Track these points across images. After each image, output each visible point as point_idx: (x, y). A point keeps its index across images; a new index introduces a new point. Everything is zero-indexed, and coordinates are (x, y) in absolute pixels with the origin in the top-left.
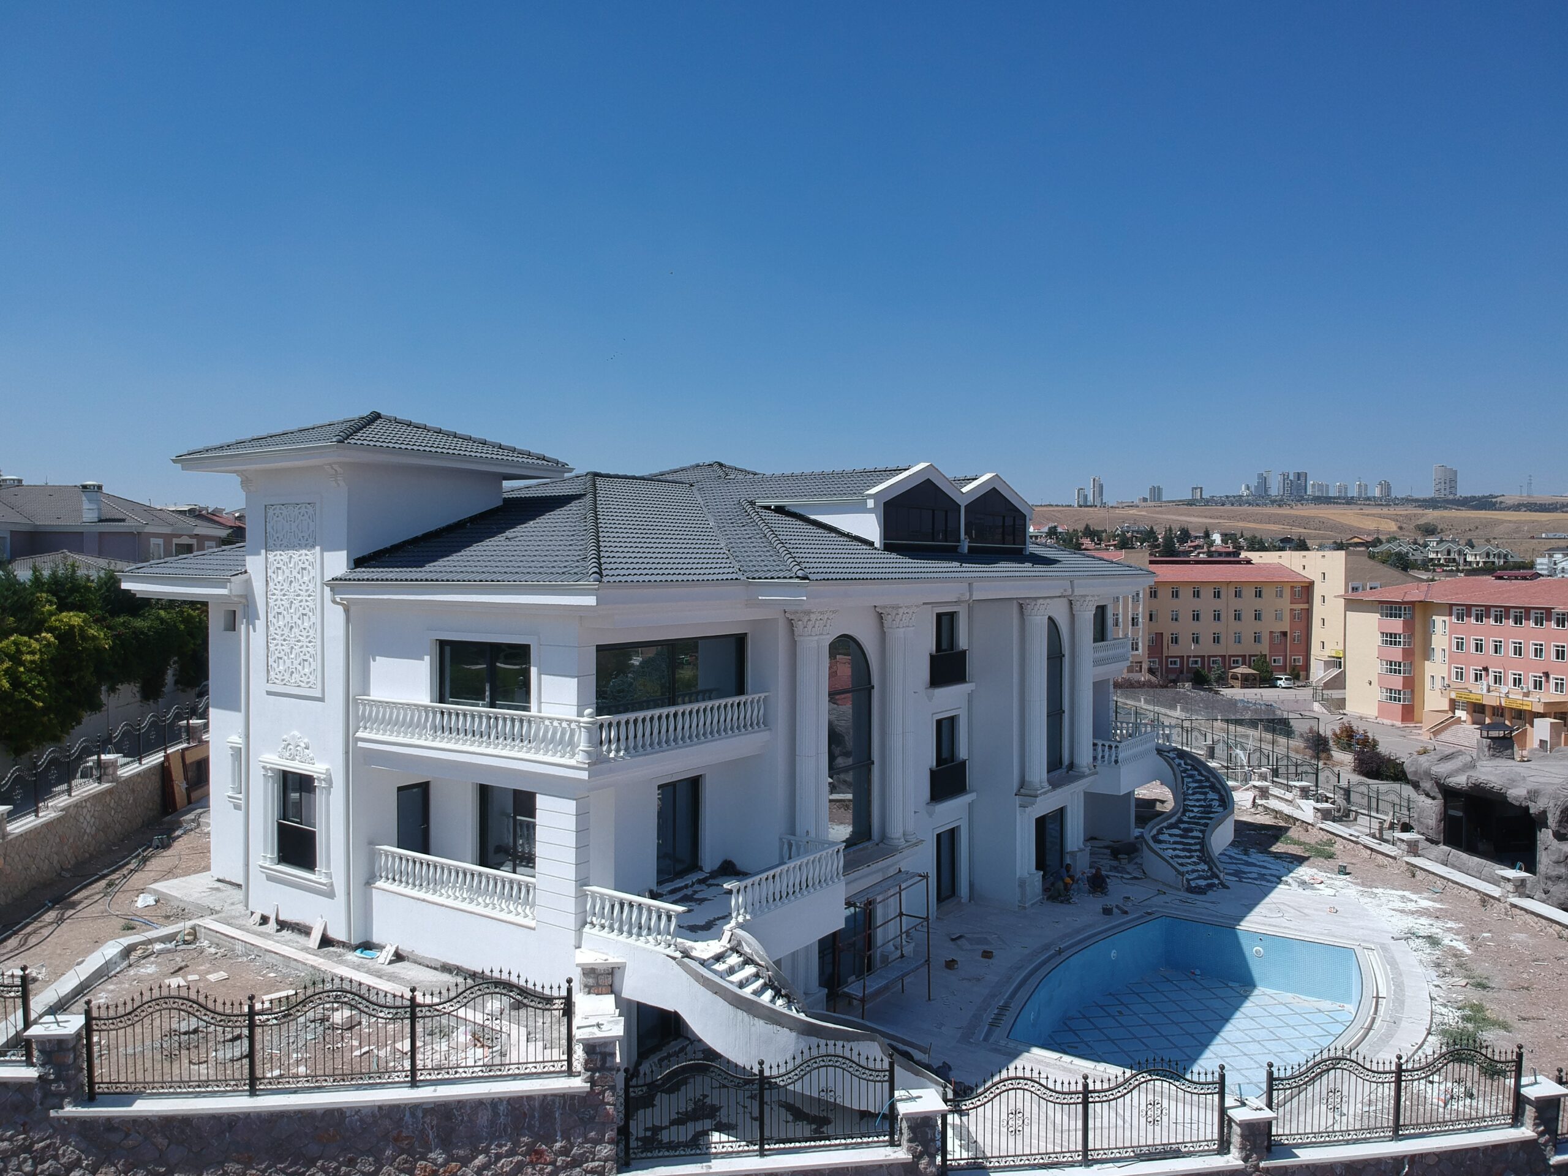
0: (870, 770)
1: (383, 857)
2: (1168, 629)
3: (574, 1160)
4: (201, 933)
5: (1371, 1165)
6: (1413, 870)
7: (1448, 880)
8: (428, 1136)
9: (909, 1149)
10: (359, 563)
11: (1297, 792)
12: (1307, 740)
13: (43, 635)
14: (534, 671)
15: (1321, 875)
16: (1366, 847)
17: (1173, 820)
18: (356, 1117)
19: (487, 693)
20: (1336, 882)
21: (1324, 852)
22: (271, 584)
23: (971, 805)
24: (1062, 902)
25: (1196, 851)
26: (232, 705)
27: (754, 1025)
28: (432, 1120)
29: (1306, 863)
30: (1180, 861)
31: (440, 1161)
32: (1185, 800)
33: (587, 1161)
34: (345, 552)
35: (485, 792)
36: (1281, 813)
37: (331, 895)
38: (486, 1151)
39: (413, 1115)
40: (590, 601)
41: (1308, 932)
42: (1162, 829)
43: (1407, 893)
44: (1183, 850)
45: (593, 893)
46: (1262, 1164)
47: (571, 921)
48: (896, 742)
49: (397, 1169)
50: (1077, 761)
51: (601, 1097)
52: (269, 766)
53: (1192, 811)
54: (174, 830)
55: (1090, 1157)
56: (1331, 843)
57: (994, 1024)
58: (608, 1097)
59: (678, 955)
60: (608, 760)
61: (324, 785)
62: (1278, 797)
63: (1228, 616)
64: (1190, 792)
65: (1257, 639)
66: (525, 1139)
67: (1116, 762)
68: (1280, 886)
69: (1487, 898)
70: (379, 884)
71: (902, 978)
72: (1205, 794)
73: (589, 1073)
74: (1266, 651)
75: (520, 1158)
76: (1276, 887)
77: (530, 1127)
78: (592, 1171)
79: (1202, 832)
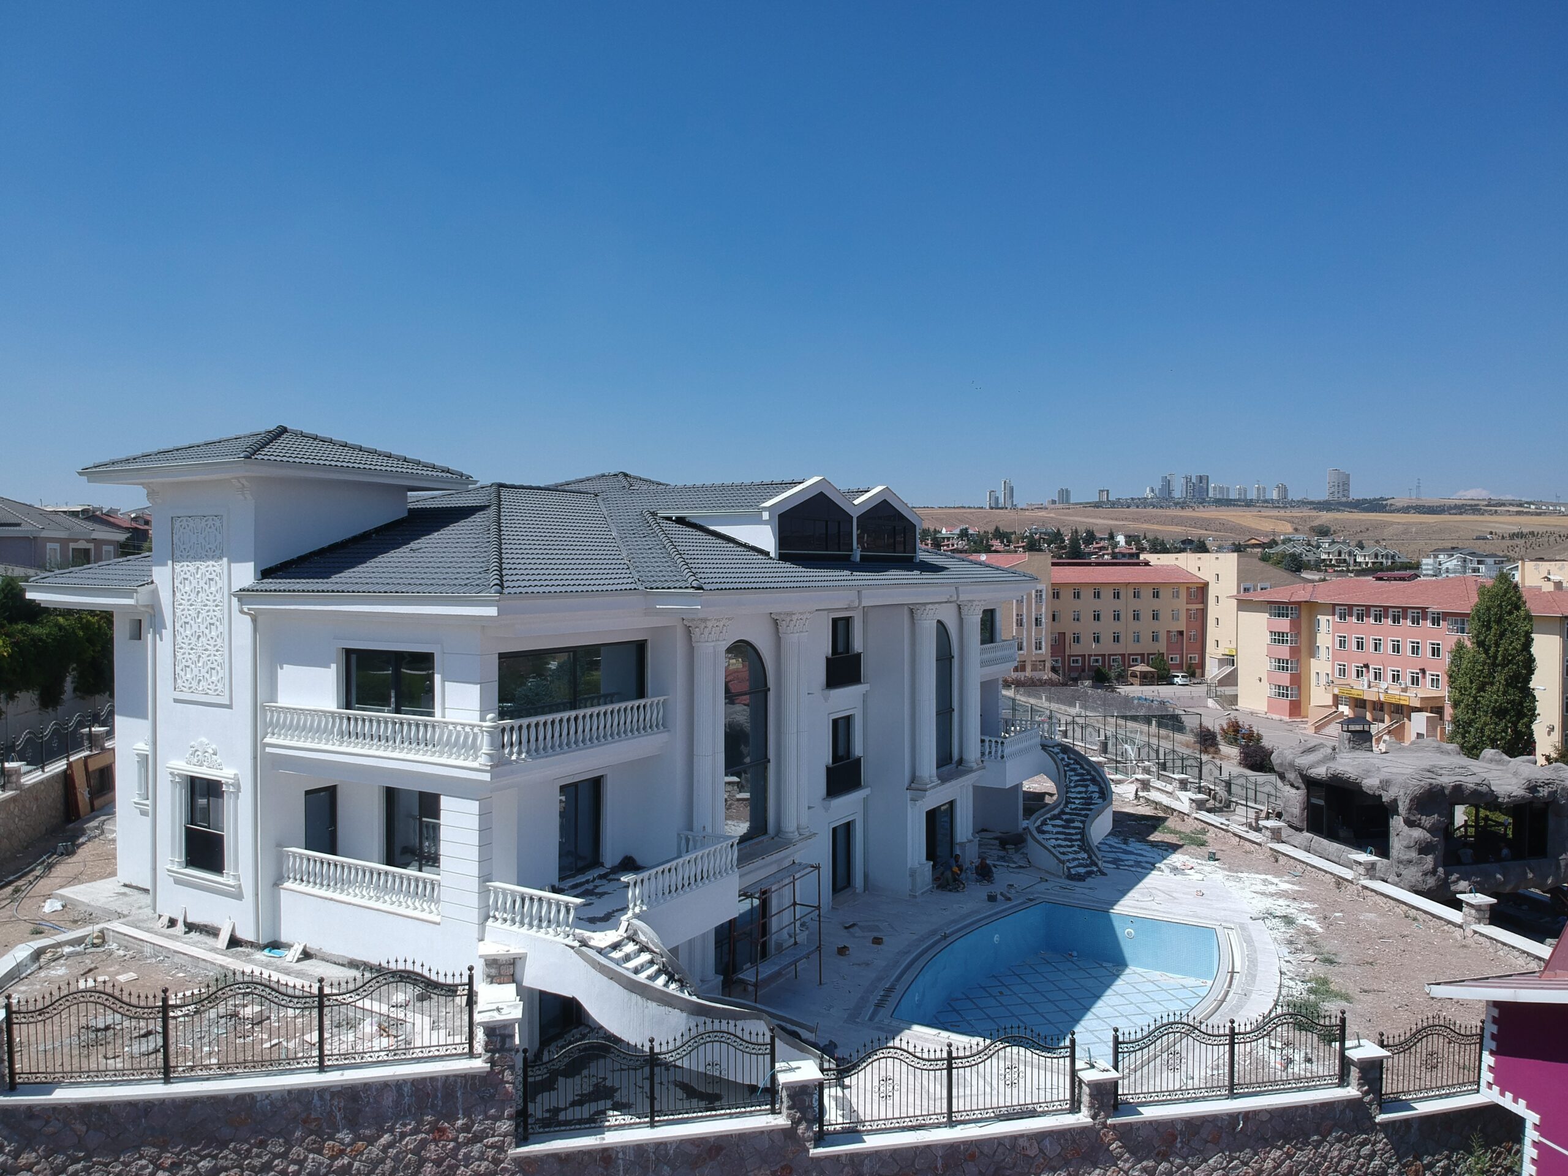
0: (766, 768)
1: (291, 859)
2: (1069, 627)
3: (475, 1136)
4: (109, 936)
5: (1208, 1121)
6: (1276, 855)
7: (1307, 864)
8: (335, 1117)
9: (788, 1116)
10: (266, 574)
11: (1176, 784)
12: (1196, 735)
14: (437, 678)
15: (1192, 862)
16: (1235, 835)
17: (1056, 812)
18: (267, 1101)
19: (393, 700)
20: (1206, 868)
21: (1197, 841)
22: (178, 594)
23: (865, 800)
24: (950, 891)
25: (1076, 840)
26: (138, 711)
27: (647, 1007)
28: (339, 1102)
29: (1180, 850)
30: (1062, 850)
31: (347, 1140)
32: (1067, 792)
33: (487, 1137)
34: (252, 564)
35: (391, 795)
36: (1160, 804)
37: (239, 896)
38: (391, 1130)
39: (321, 1098)
40: (492, 611)
41: (1174, 914)
42: (1045, 820)
43: (1269, 877)
44: (1065, 840)
45: (495, 888)
46: (1109, 1121)
47: (474, 915)
48: (791, 741)
49: (306, 1149)
50: (964, 757)
51: (500, 1076)
52: (176, 772)
53: (1074, 803)
54: (78, 837)
55: (954, 1119)
56: (1204, 832)
57: (879, 1005)
58: (508, 1076)
59: (576, 944)
60: (511, 762)
61: (232, 789)
62: (1159, 789)
63: (1127, 615)
64: (1072, 784)
65: (1155, 638)
66: (429, 1118)
67: (1002, 757)
68: (1153, 872)
69: (1341, 881)
70: (286, 885)
71: (795, 963)
72: (1087, 786)
73: (489, 1054)
74: (1163, 650)
75: (424, 1135)
76: (1148, 874)
77: (433, 1106)
78: (492, 1146)
79: (1083, 822)
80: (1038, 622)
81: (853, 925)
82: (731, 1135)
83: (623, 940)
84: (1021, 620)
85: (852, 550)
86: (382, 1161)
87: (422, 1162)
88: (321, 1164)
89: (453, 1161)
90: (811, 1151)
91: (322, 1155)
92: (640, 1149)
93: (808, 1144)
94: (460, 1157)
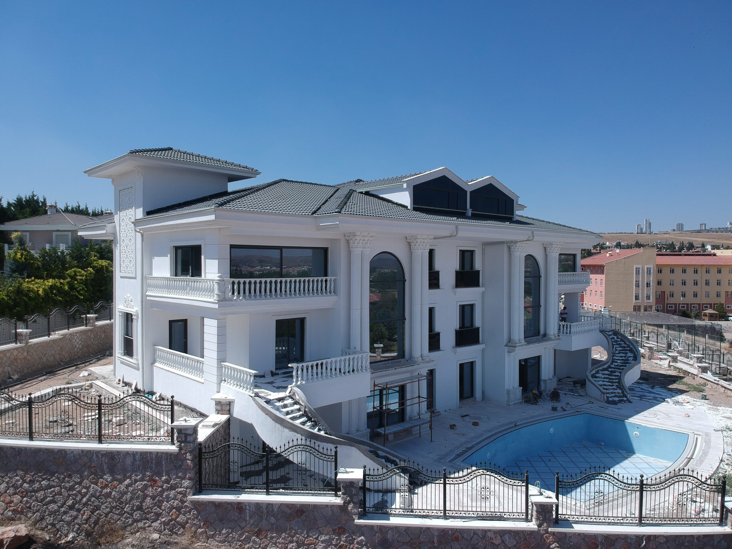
0: (404, 323)
1: (158, 352)
3: (171, 486)
4: (94, 385)
8: (104, 467)
9: (343, 499)
10: (148, 213)
11: (695, 359)
12: (730, 343)
13: (89, 269)
14: (202, 258)
15: (690, 399)
16: (722, 386)
17: (605, 366)
18: (72, 455)
19: (190, 271)
20: (697, 403)
21: (699, 389)
22: (121, 227)
23: (483, 350)
24: (532, 404)
25: (615, 382)
27: (284, 431)
28: (105, 459)
29: (685, 394)
30: (605, 387)
31: (109, 480)
32: (613, 356)
33: (178, 488)
34: (142, 209)
36: (682, 370)
37: (138, 369)
38: (130, 478)
39: (97, 456)
40: (212, 217)
41: (666, 425)
42: (598, 371)
44: (608, 382)
45: (226, 366)
46: (550, 529)
47: (216, 380)
48: (417, 308)
49: (90, 481)
50: (547, 333)
51: (185, 456)
52: (120, 310)
53: (617, 362)
55: (447, 514)
56: (705, 385)
57: (459, 455)
58: (189, 456)
59: (253, 395)
60: (232, 300)
61: (135, 317)
63: (702, 283)
65: (718, 295)
66: (148, 473)
67: (570, 334)
68: (663, 403)
70: (157, 364)
72: (626, 353)
73: (179, 443)
74: (723, 301)
75: (146, 482)
76: (660, 403)
77: (151, 468)
78: (180, 493)
79: (620, 373)
80: (648, 285)
81: (467, 415)
82: (309, 505)
83: (286, 397)
84: (638, 284)
85: (466, 210)
86: (126, 493)
87: (145, 496)
88: (97, 490)
89: (161, 498)
90: (356, 521)
91: (98, 486)
92: (258, 505)
93: (354, 516)
94: (164, 496)
